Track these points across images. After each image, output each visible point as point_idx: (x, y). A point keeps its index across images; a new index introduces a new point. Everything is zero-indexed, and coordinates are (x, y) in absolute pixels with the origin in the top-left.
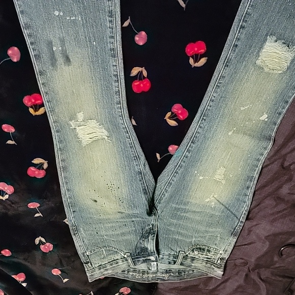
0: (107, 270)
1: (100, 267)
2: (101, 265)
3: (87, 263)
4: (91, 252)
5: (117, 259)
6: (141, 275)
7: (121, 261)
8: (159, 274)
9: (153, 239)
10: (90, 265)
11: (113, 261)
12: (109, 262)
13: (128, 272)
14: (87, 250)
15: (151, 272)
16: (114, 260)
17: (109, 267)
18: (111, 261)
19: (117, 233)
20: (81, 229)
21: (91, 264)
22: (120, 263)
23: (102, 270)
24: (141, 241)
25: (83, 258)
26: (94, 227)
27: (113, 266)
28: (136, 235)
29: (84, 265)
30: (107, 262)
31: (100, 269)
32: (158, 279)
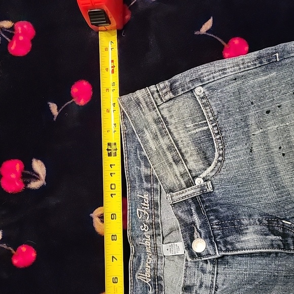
0: (155, 138)
1: (161, 121)
2: (166, 123)
3: (173, 89)
4: (203, 98)
5: (186, 161)
6: (147, 221)
7: (182, 170)
8: (151, 260)
9: (272, 246)
10: (167, 97)
11: (180, 150)
12: (176, 142)
13: (148, 190)
14: (208, 89)
15: (159, 243)
16: (182, 154)
17: (164, 142)
18: (181, 146)
19: (277, 160)
20: (274, 74)
21: (170, 99)
22: (178, 169)
23: (154, 127)
24: (256, 217)
25: (188, 80)
26: (283, 103)
27: (168, 153)
28: (277, 205)
29: (167, 83)
30: (177, 137)
31: (157, 121)
32: (140, 259)
